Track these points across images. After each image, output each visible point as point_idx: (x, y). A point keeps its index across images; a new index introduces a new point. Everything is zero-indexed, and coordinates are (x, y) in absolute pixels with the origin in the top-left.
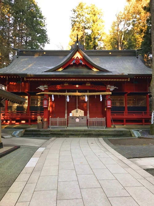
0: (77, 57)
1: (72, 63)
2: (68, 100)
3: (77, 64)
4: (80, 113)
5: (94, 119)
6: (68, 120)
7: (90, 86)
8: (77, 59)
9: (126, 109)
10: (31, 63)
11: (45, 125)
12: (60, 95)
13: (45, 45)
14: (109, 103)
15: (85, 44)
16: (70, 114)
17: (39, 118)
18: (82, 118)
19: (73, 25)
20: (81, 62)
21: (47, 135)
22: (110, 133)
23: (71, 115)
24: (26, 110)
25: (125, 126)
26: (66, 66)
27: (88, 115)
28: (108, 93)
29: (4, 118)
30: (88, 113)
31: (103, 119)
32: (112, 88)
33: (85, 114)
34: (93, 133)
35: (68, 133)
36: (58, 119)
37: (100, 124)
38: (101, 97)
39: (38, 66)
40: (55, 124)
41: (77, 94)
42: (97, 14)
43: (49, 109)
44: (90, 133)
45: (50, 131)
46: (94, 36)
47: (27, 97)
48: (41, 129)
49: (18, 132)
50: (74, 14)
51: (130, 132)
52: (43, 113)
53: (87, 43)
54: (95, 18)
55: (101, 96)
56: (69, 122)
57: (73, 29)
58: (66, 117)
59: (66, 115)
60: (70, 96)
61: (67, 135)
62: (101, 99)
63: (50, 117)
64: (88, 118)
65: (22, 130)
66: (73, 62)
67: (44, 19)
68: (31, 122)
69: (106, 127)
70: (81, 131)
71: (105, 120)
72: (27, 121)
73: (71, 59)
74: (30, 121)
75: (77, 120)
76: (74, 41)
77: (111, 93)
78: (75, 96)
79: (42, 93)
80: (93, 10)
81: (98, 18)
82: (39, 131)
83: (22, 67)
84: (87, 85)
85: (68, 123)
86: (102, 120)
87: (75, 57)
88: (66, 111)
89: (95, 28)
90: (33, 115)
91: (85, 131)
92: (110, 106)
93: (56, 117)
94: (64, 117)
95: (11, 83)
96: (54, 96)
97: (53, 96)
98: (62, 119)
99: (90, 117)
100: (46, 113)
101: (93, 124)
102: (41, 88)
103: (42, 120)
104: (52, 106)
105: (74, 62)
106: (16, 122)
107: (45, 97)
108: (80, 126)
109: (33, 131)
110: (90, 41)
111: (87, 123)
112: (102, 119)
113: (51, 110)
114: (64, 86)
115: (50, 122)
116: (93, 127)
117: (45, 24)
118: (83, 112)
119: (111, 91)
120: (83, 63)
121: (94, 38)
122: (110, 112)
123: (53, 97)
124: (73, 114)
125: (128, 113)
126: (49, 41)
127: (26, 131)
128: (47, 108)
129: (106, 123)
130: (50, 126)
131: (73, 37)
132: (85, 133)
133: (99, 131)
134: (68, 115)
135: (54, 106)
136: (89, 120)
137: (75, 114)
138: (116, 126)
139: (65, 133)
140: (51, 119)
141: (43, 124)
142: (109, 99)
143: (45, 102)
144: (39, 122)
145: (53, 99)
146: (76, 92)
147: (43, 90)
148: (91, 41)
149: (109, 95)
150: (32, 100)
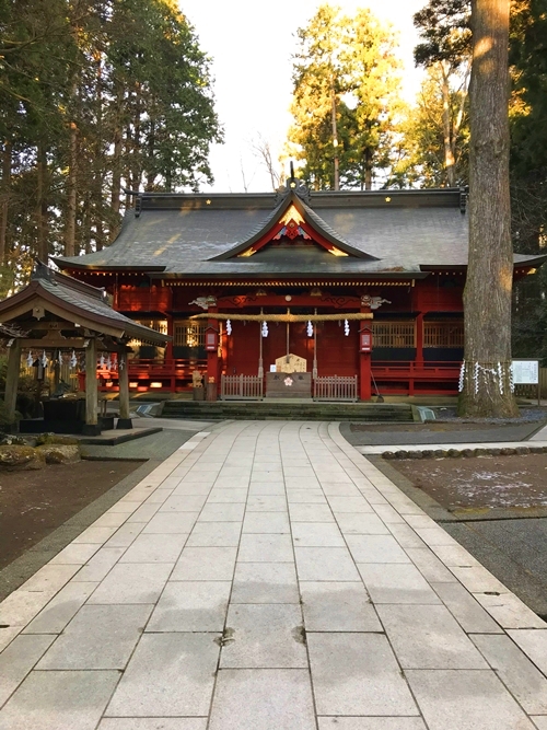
0: (292, 221)
1: (278, 237)
2: (265, 333)
3: (292, 239)
4: (297, 364)
5: (329, 380)
6: (264, 383)
7: (319, 298)
8: (292, 225)
9: (420, 353)
10: (174, 233)
11: (211, 392)
12: (247, 321)
13: (210, 145)
14: (365, 340)
15: (336, 143)
16: (272, 366)
17: (196, 375)
18: (301, 378)
19: (297, 84)
20: (301, 232)
21: (216, 414)
22: (361, 413)
23: (273, 369)
24: (162, 357)
25: (411, 398)
26: (263, 244)
27: (315, 370)
28: (363, 315)
29: (112, 375)
30: (315, 365)
31: (351, 381)
32: (376, 303)
33: (310, 367)
34: (322, 411)
35: (262, 410)
36: (241, 379)
37: (343, 391)
38: (347, 326)
39: (193, 244)
40: (234, 390)
41: (289, 317)
42: (376, 41)
43: (219, 355)
44: (315, 410)
45: (221, 405)
46: (364, 117)
47: (164, 323)
48: (202, 402)
49: (149, 407)
50: (302, 44)
51: (411, 410)
52: (205, 363)
53: (344, 138)
54: (369, 56)
55: (346, 322)
56: (269, 386)
57: (297, 95)
58: (261, 375)
59: (261, 369)
60: (269, 323)
61: (260, 415)
62: (347, 331)
63: (224, 372)
64: (315, 376)
65: (158, 404)
66: (281, 233)
67: (206, 63)
68: (177, 386)
69: (359, 398)
70: (294, 407)
71: (356, 384)
72: (166, 383)
73: (275, 225)
74: (173, 383)
75: (288, 382)
76: (304, 128)
77: (371, 315)
78: (283, 324)
79: (203, 315)
80: (365, 29)
81: (382, 53)
82: (197, 405)
83: (150, 245)
84: (312, 294)
85: (264, 389)
86: (349, 383)
87: (286, 219)
88: (261, 359)
89: (368, 88)
90: (180, 368)
91: (303, 407)
92: (368, 349)
93: (237, 373)
94: (256, 373)
95: (124, 287)
96: (232, 322)
97: (228, 322)
98: (251, 380)
99: (320, 374)
100: (213, 364)
101: (324, 391)
102: (201, 302)
103: (202, 381)
104: (226, 345)
105: (283, 232)
106: (139, 385)
107: (210, 326)
108: (295, 396)
109: (182, 404)
110: (352, 132)
111: (312, 390)
112: (349, 379)
113: (224, 356)
114: (257, 298)
115: (223, 386)
116: (325, 399)
117: (211, 79)
118: (304, 361)
119: (372, 311)
120: (306, 236)
121: (366, 121)
122: (369, 361)
123: (229, 326)
124: (279, 367)
125: (425, 365)
126: (221, 133)
127: (167, 405)
128: (215, 352)
129: (359, 390)
130: (223, 396)
131: (302, 113)
132: (302, 411)
133: (335, 408)
134: (267, 369)
135: (231, 345)
136: (316, 383)
137: (283, 366)
138: (385, 398)
139: (256, 411)
140: (225, 379)
141: (205, 390)
142: (367, 332)
143: (211, 338)
144: (196, 384)
145: (229, 329)
146: (286, 313)
147: (205, 308)
148: (357, 132)
149: (367, 320)
150: (179, 330)
